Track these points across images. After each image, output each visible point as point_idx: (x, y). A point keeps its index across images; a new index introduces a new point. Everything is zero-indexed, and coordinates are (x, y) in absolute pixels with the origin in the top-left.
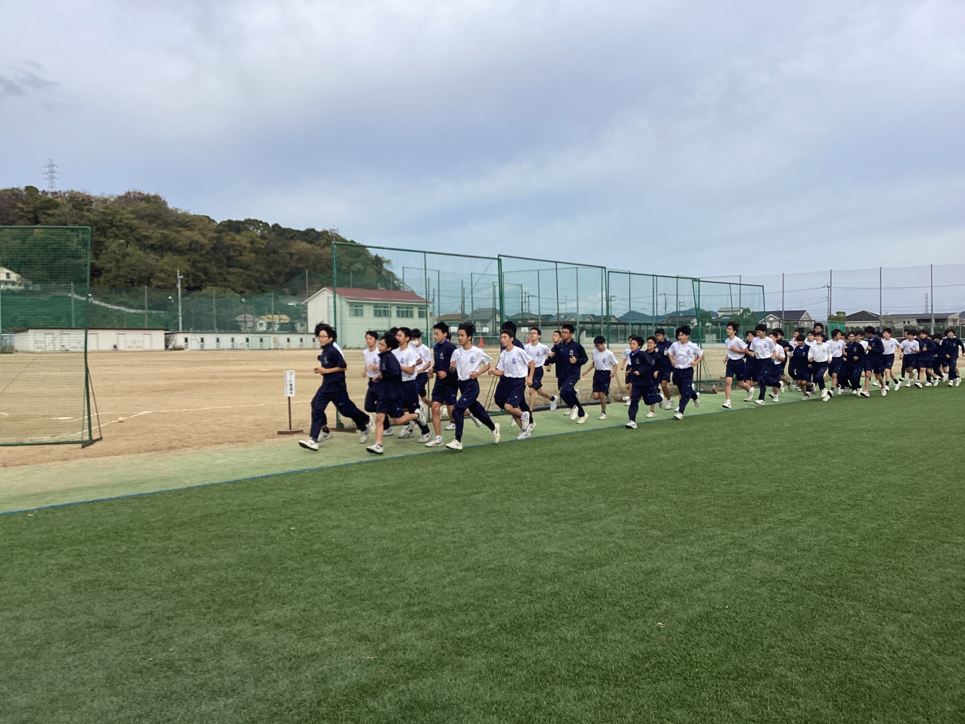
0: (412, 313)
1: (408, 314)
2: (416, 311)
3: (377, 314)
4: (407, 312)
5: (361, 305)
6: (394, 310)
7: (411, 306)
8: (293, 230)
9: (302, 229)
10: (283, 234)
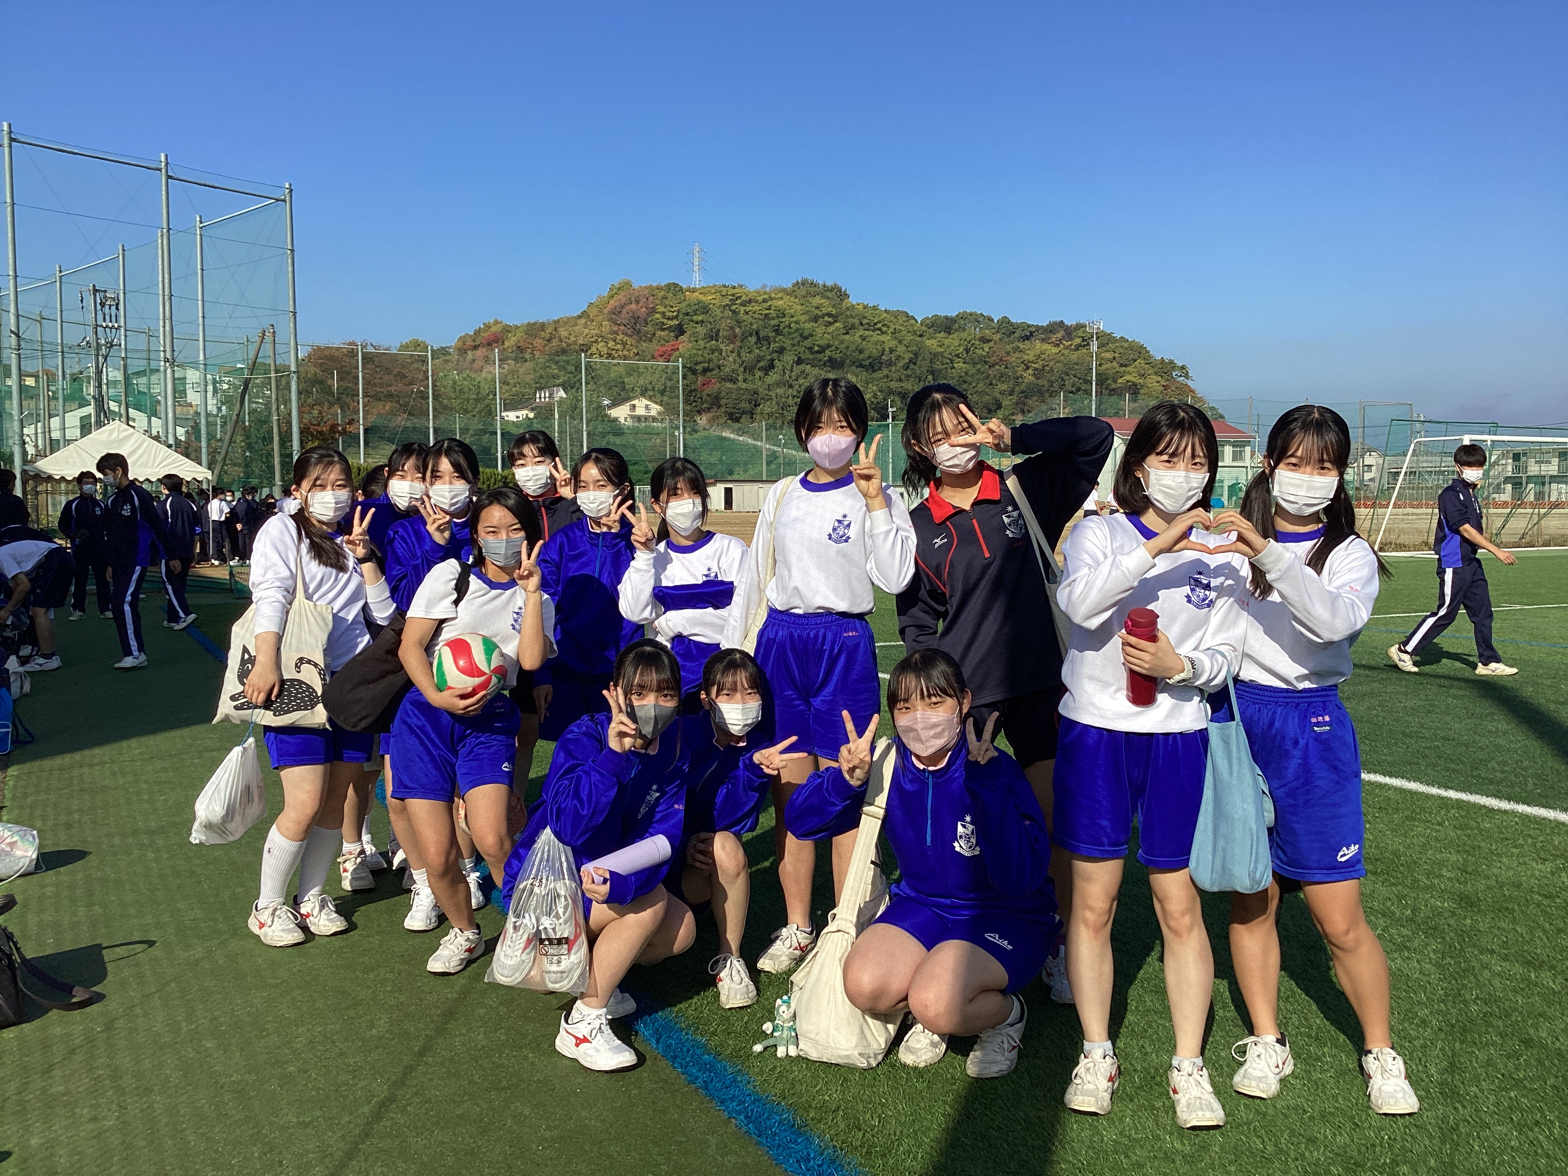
8: (1029, 326)
9: (1044, 323)
10: (1014, 333)
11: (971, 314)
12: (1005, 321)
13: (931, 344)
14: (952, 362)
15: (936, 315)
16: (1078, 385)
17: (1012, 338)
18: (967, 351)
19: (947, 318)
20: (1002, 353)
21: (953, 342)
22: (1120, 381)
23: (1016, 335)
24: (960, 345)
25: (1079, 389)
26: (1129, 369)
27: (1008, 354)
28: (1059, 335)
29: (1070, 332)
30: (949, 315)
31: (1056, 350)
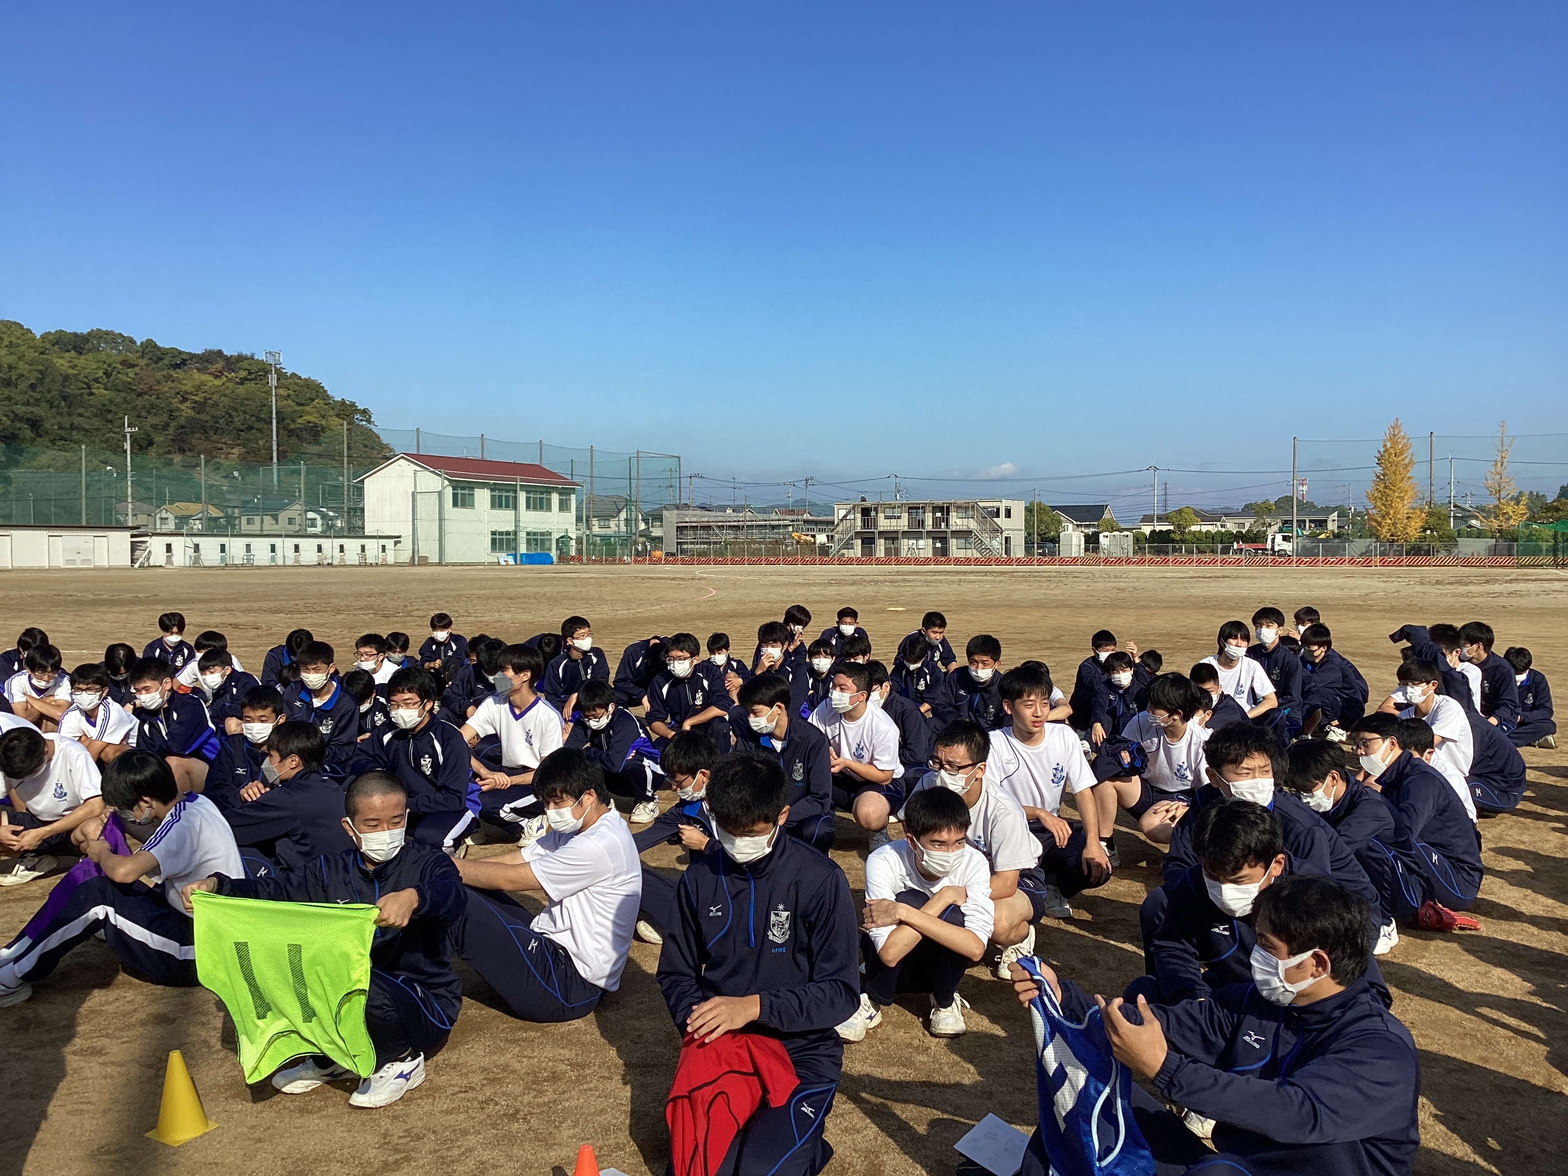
0: (549, 501)
1: (541, 505)
2: (555, 498)
3: (497, 503)
4: (541, 499)
5: (471, 487)
6: (522, 496)
7: (549, 491)
8: (181, 353)
9: (199, 351)
10: (161, 359)
11: (107, 333)
12: (150, 345)
13: (62, 362)
14: (89, 387)
15: (61, 331)
16: (250, 423)
17: (160, 364)
18: (108, 375)
19: (75, 335)
20: (152, 382)
21: (88, 364)
22: (300, 421)
23: (166, 362)
24: (98, 368)
25: (250, 428)
26: (308, 408)
27: (158, 382)
28: (219, 366)
29: (233, 363)
30: (79, 332)
31: (217, 382)
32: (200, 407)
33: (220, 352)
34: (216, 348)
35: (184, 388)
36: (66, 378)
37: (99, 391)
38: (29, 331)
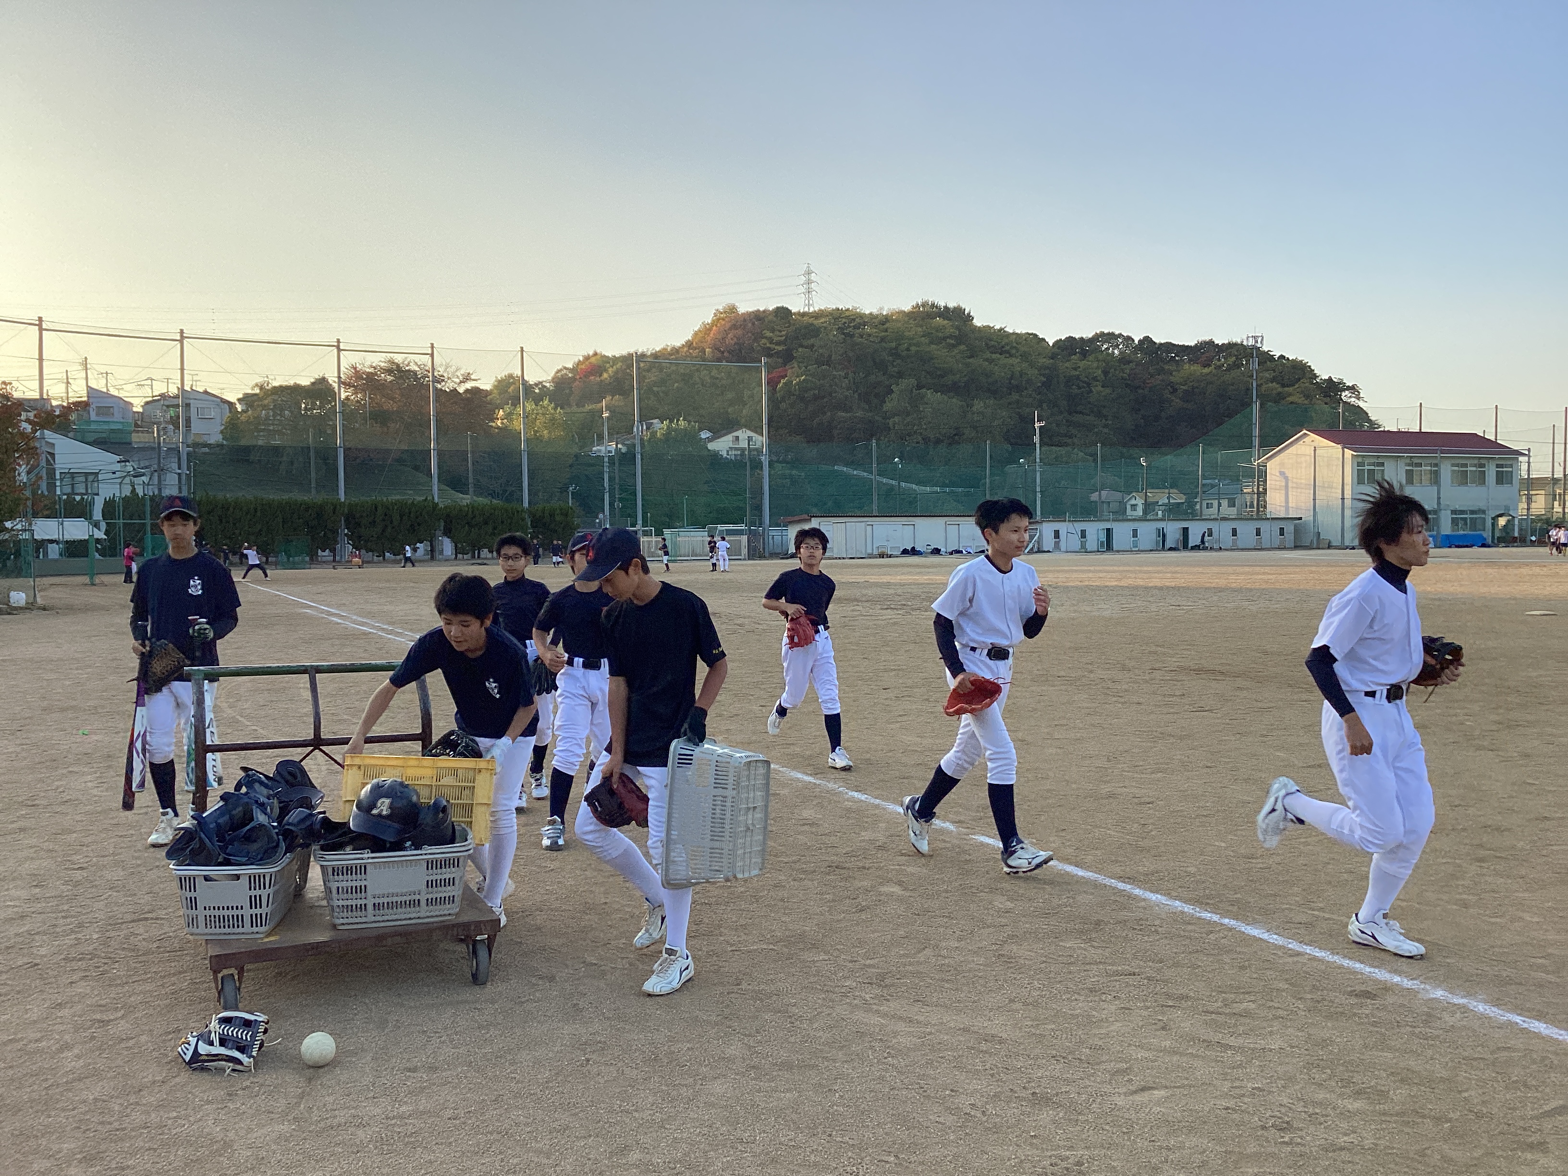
0: (1482, 474)
2: (1491, 471)
3: (1415, 479)
4: (1472, 472)
6: (1445, 470)
7: (1482, 462)
8: (1174, 346)
9: (1192, 343)
10: (1156, 354)
12: (1147, 342)
13: (1065, 366)
14: (1088, 386)
15: (1071, 337)
17: (1155, 358)
18: (1106, 373)
19: (1082, 339)
23: (1160, 356)
24: (1097, 368)
26: (1292, 389)
27: (1151, 376)
28: (1209, 355)
29: (1223, 351)
30: (1084, 337)
31: (1206, 370)
32: (1188, 396)
33: (1211, 342)
34: (1207, 338)
35: (1172, 379)
36: (1069, 381)
37: (1097, 388)
38: (1043, 340)
